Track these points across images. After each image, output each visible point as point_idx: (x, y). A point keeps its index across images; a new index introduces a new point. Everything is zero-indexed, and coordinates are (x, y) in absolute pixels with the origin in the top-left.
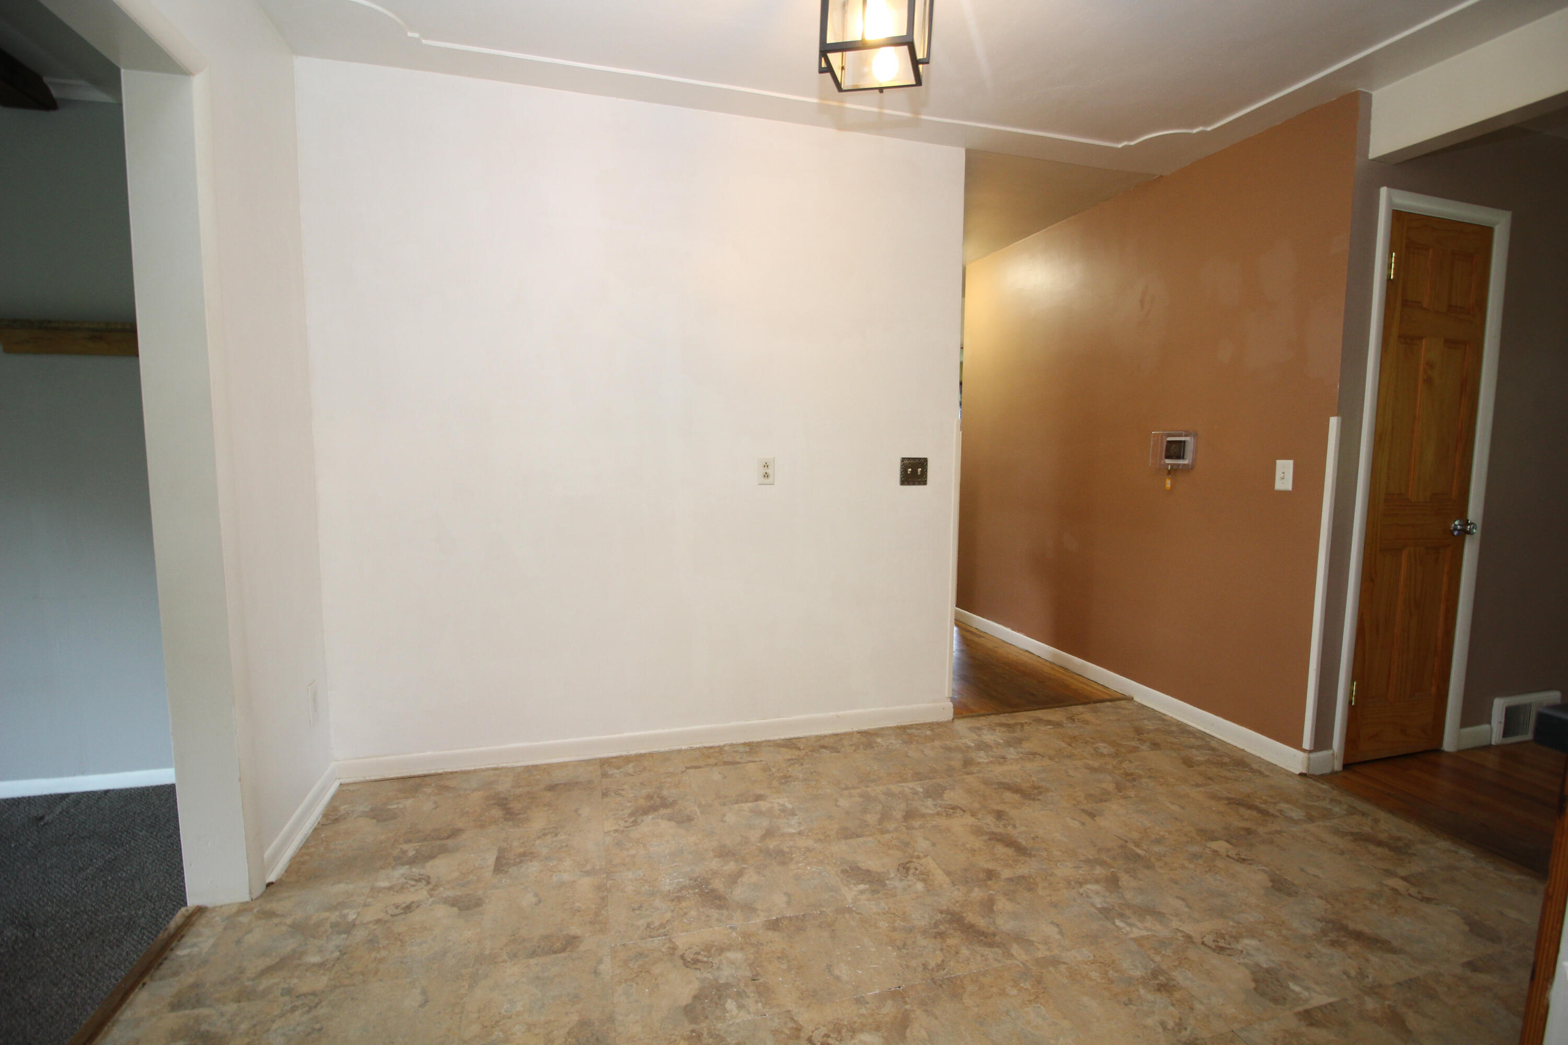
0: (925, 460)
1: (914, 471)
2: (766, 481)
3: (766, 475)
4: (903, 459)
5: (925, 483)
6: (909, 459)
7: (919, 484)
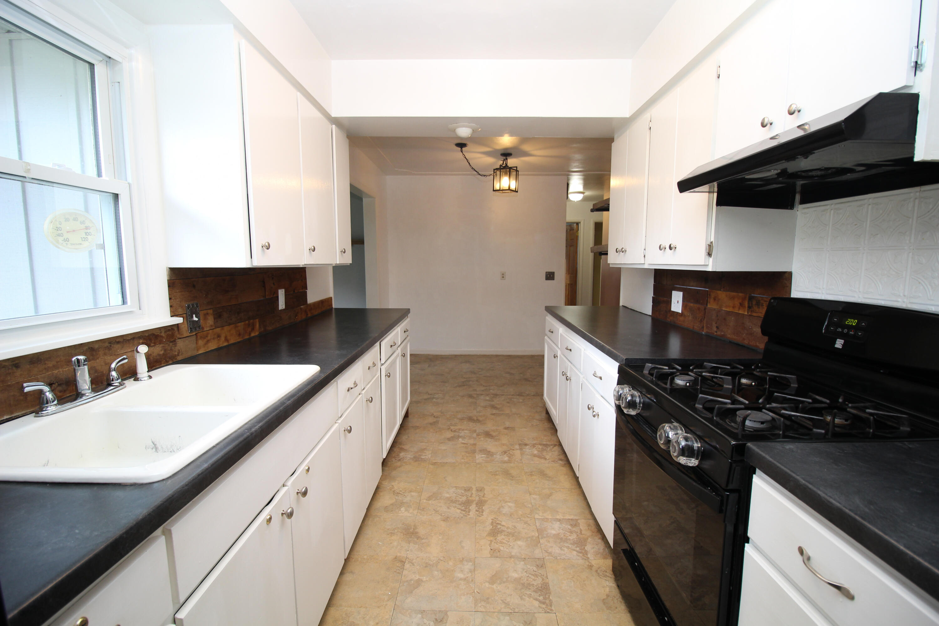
0: (554, 272)
1: (550, 276)
2: (503, 279)
3: (503, 277)
4: (546, 272)
5: (554, 279)
6: (548, 272)
7: (552, 280)
